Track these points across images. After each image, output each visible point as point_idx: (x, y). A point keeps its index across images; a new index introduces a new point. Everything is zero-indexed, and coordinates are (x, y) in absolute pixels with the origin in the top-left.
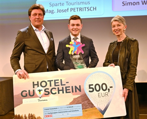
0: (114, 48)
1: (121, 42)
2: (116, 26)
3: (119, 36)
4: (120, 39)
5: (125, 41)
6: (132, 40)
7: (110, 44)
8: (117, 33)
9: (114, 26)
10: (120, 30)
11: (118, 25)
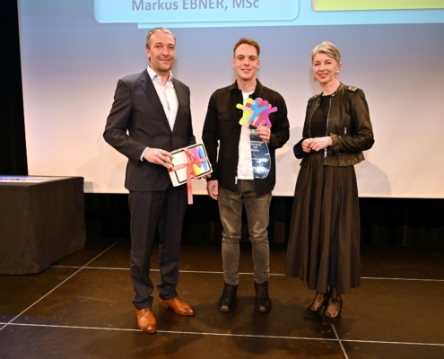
0: (315, 109)
1: (329, 97)
2: (323, 63)
3: (325, 83)
4: (327, 91)
5: (338, 93)
6: (352, 92)
7: (309, 102)
8: (323, 78)
9: (318, 64)
10: (329, 72)
11: (328, 63)
